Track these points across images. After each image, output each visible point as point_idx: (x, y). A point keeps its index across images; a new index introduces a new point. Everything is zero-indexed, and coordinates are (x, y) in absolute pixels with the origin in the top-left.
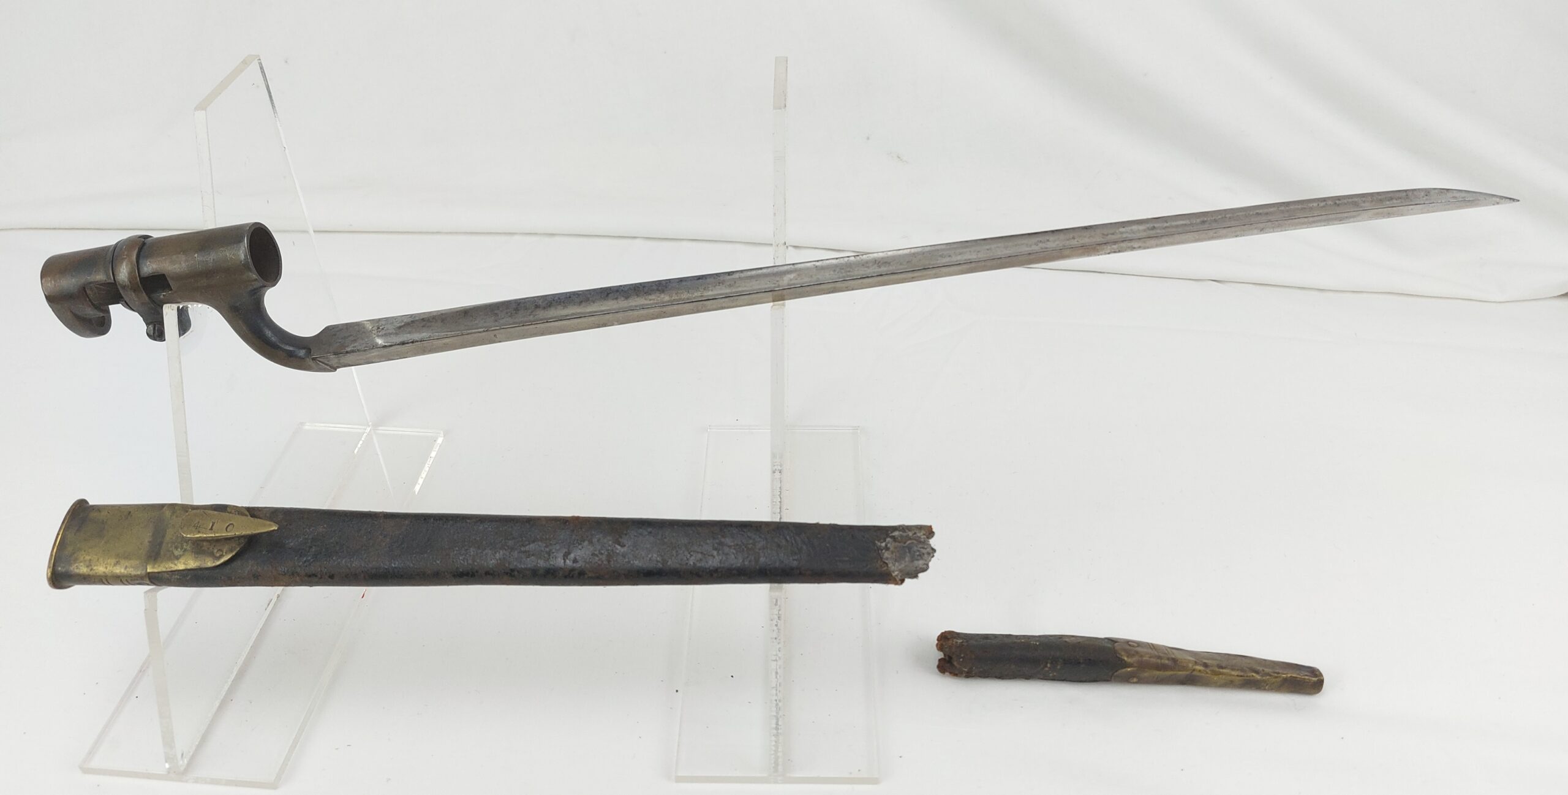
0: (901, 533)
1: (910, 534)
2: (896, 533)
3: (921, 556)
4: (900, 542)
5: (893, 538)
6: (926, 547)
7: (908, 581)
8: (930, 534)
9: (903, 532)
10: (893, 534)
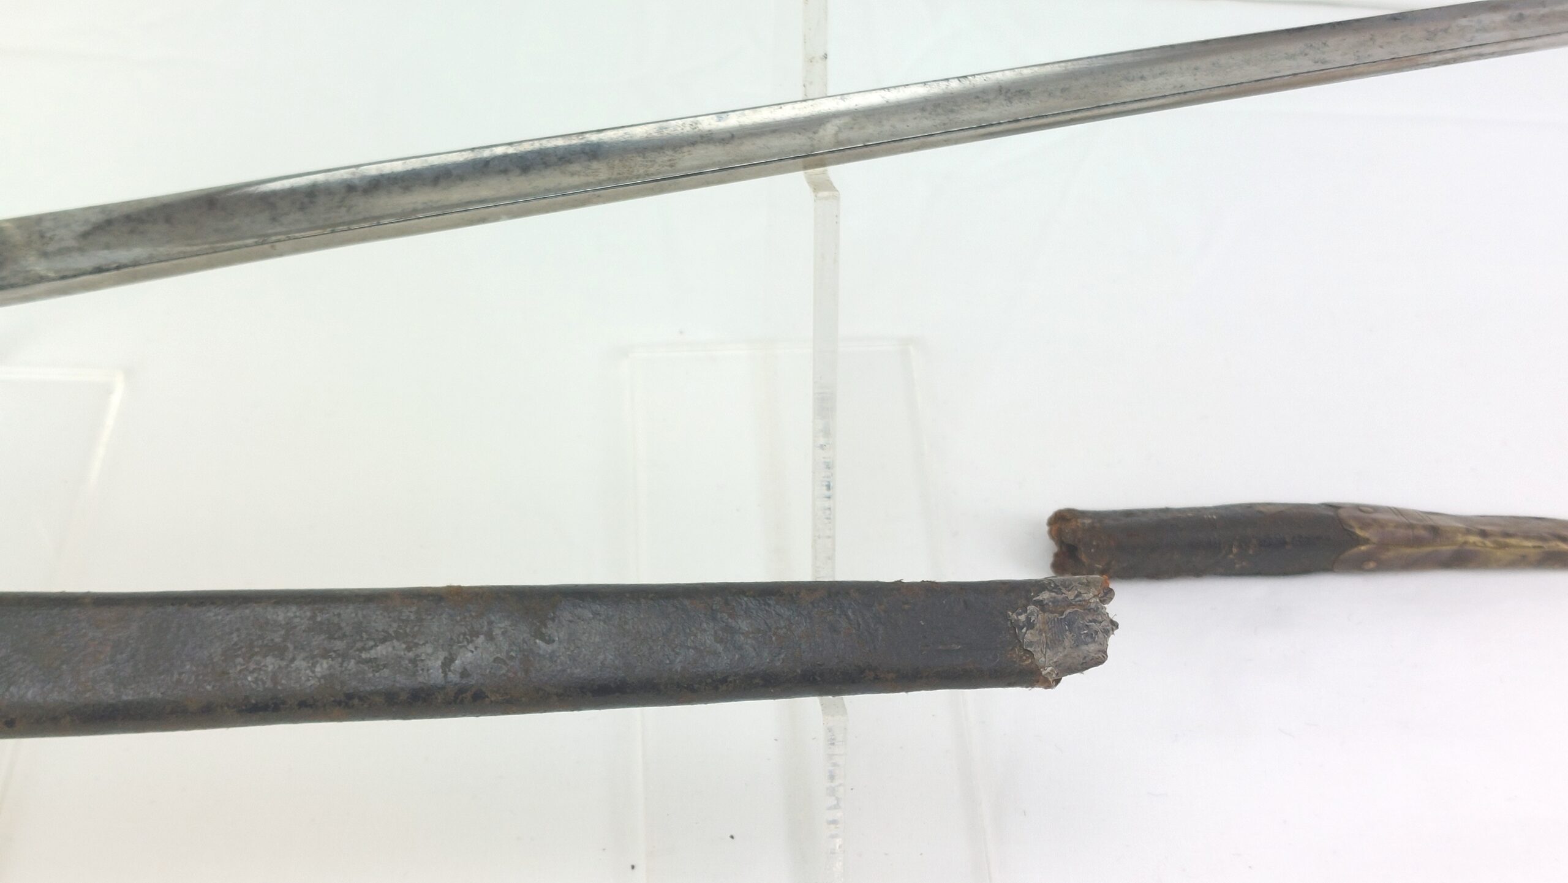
0: (1053, 594)
1: (1071, 595)
2: (1045, 596)
3: (1092, 636)
4: (1052, 612)
5: (1041, 604)
6: (1100, 619)
7: (1066, 680)
8: (1106, 594)
9: (1056, 593)
10: (1040, 598)
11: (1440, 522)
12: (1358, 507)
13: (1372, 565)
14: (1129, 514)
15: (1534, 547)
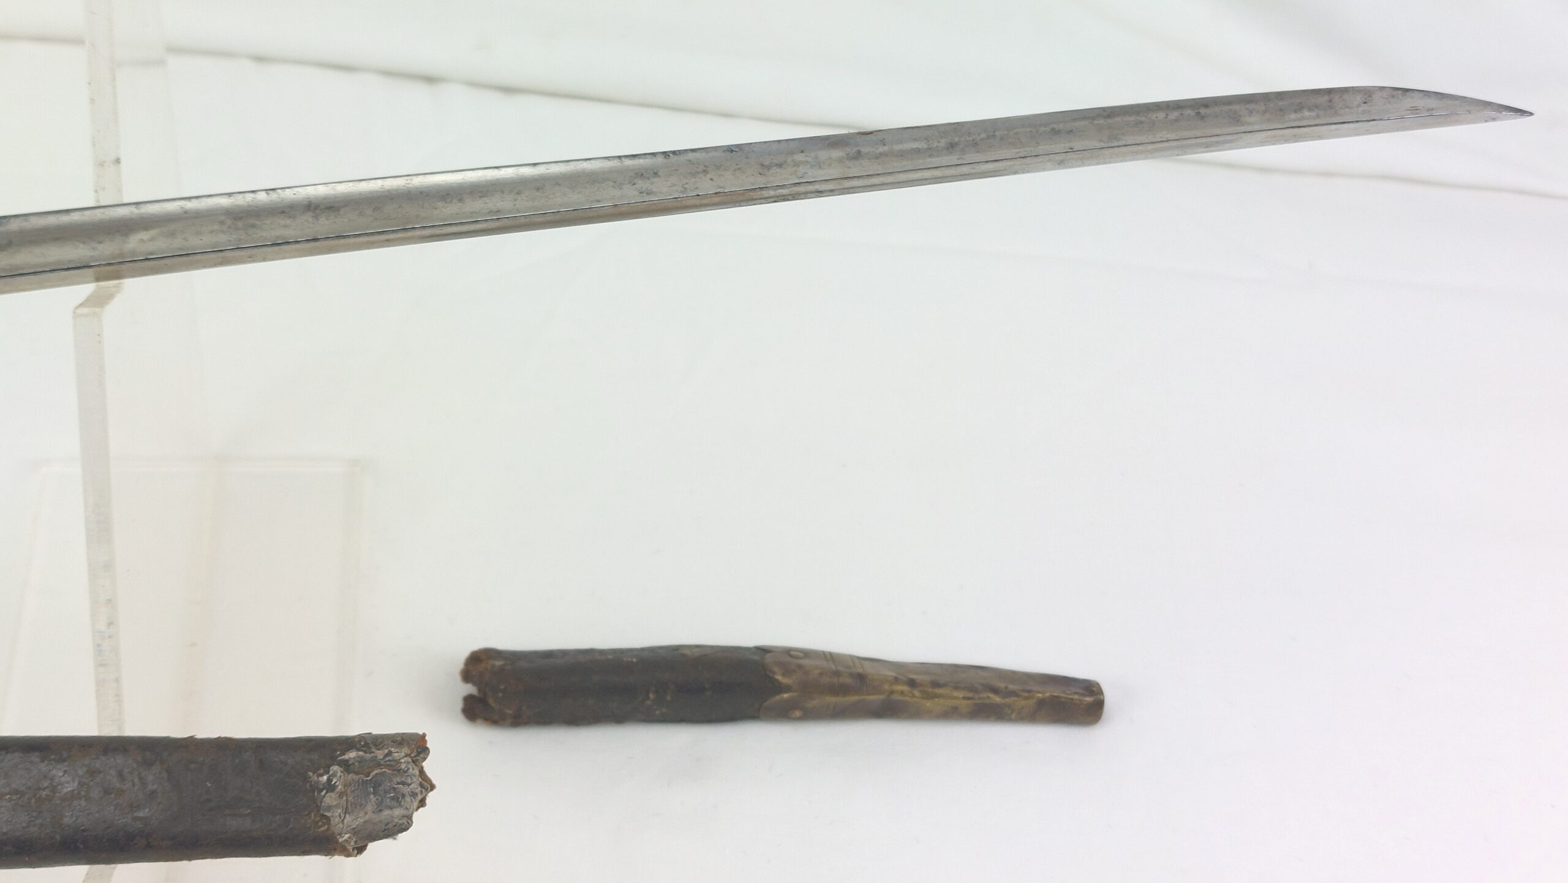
0: (361, 753)
1: (380, 754)
2: (352, 755)
3: (398, 799)
4: (357, 773)
5: (346, 766)
6: (409, 781)
7: (372, 846)
8: (419, 754)
9: (365, 752)
10: (346, 757)
11: (869, 669)
12: (788, 652)
13: (798, 713)
14: (549, 654)
15: (964, 698)
